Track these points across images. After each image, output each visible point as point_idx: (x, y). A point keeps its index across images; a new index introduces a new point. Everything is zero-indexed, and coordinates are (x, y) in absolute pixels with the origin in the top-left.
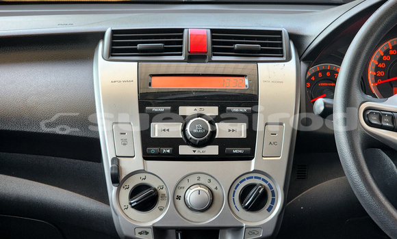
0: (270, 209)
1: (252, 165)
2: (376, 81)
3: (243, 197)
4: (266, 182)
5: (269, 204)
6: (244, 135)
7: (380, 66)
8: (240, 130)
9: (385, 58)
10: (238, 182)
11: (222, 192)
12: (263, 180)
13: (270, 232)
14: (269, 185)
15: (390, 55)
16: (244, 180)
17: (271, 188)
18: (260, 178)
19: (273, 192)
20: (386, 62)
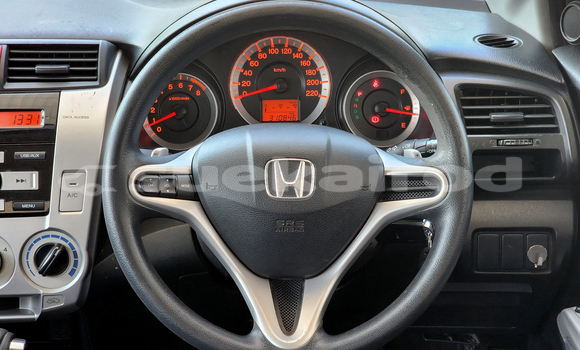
0: (72, 273)
1: (47, 222)
2: (240, 93)
3: (38, 258)
4: (66, 241)
5: (71, 267)
6: (35, 186)
7: (246, 73)
8: (30, 181)
9: (253, 64)
10: (31, 241)
11: (12, 255)
12: (62, 238)
13: (73, 299)
14: (70, 244)
15: (259, 60)
16: (39, 239)
17: (73, 248)
18: (58, 237)
19: (75, 254)
20: (253, 69)
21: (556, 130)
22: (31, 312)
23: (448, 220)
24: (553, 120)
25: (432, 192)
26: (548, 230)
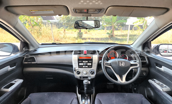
0: (94, 74)
1: (92, 69)
3: (91, 73)
8: (90, 64)
9: (110, 53)
11: (88, 72)
13: (94, 77)
19: (95, 72)
21: (146, 60)
22: (89, 78)
23: (139, 69)
24: (145, 59)
25: (137, 66)
26: (146, 71)
